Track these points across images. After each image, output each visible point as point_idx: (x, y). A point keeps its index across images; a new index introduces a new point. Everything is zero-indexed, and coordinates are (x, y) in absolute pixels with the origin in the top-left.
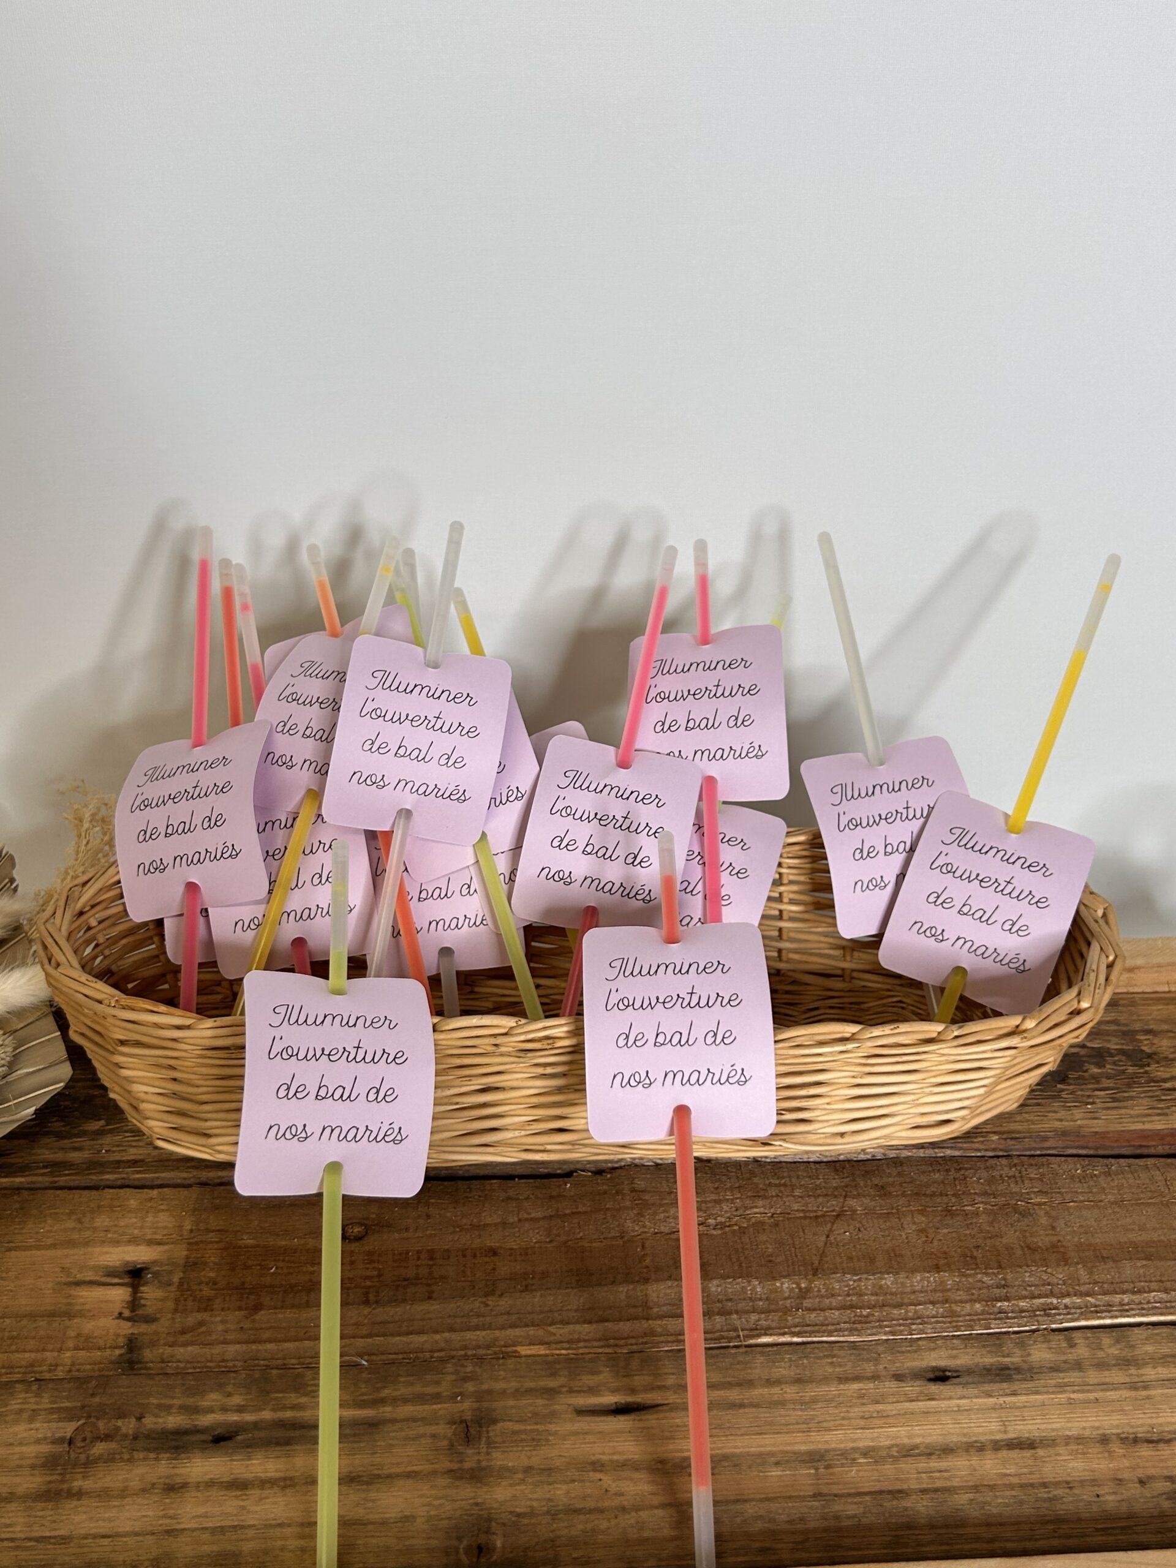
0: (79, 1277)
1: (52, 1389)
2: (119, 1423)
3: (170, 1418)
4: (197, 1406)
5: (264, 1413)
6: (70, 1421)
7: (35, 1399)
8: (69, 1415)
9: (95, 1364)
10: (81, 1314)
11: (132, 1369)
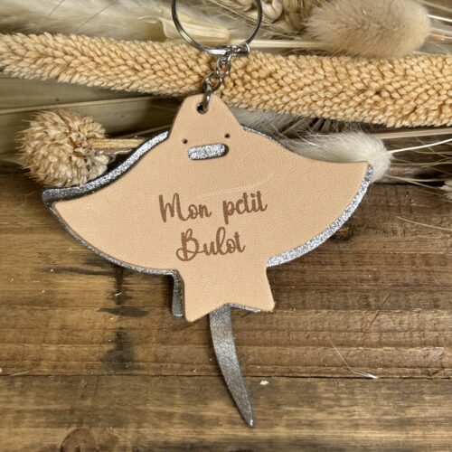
0: (59, 263)
1: (38, 387)
2: (115, 432)
3: (173, 430)
4: (201, 417)
5: (278, 429)
6: (59, 427)
7: (19, 398)
8: (58, 419)
9: (83, 360)
10: (64, 304)
11: (124, 368)
